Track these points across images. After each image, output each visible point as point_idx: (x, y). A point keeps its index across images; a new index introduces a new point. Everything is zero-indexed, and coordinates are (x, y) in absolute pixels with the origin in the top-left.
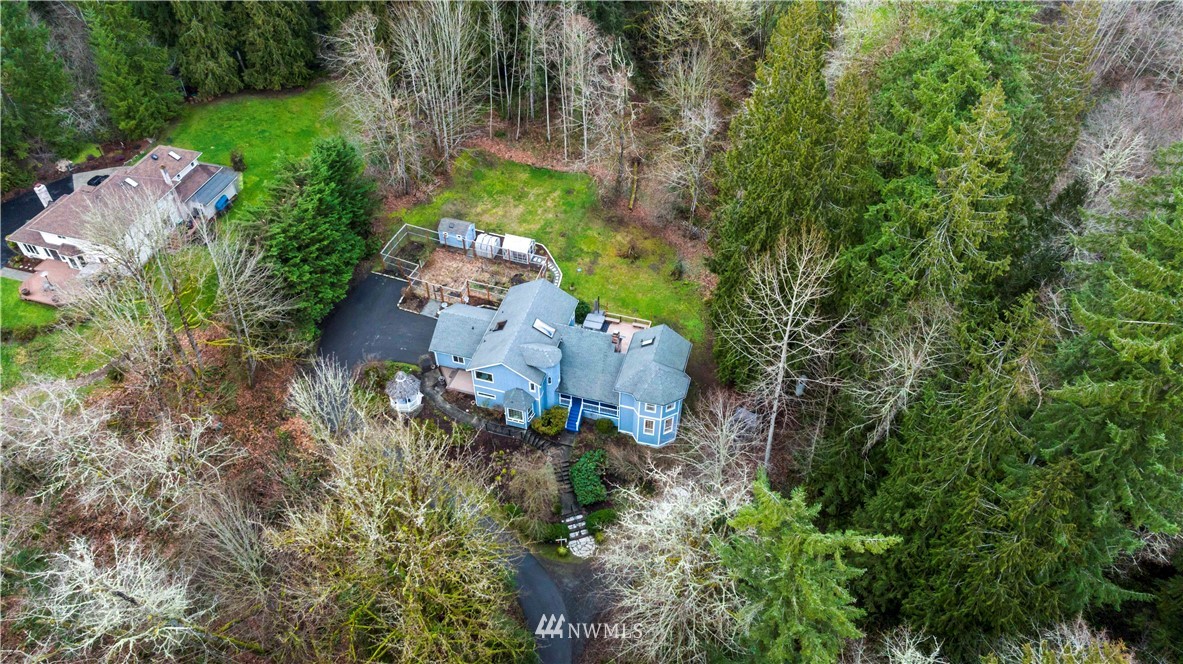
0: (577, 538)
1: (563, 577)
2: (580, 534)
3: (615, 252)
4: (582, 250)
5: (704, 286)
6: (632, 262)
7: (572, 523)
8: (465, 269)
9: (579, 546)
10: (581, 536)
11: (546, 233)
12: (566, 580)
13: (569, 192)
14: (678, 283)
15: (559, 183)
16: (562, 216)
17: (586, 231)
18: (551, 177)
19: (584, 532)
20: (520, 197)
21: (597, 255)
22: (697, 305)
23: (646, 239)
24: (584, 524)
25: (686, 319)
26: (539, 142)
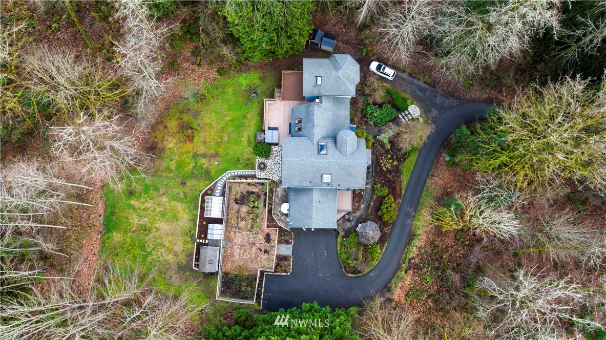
0: (411, 115)
1: (433, 117)
2: (408, 114)
3: (188, 144)
4: (194, 167)
5: (205, 79)
6: (196, 130)
7: (405, 119)
8: (239, 243)
9: (415, 113)
10: (409, 113)
11: (186, 196)
12: (434, 115)
13: (131, 193)
14: (208, 96)
15: (121, 204)
16: (162, 191)
17: (171, 170)
18: (113, 214)
19: (407, 113)
20: (145, 230)
21: (195, 156)
22: (225, 80)
23: (166, 127)
24: (403, 113)
25: (241, 85)
26: (70, 236)
